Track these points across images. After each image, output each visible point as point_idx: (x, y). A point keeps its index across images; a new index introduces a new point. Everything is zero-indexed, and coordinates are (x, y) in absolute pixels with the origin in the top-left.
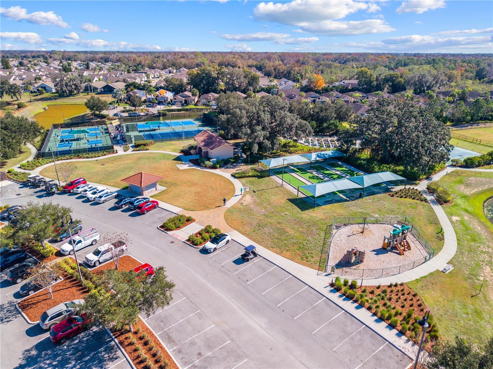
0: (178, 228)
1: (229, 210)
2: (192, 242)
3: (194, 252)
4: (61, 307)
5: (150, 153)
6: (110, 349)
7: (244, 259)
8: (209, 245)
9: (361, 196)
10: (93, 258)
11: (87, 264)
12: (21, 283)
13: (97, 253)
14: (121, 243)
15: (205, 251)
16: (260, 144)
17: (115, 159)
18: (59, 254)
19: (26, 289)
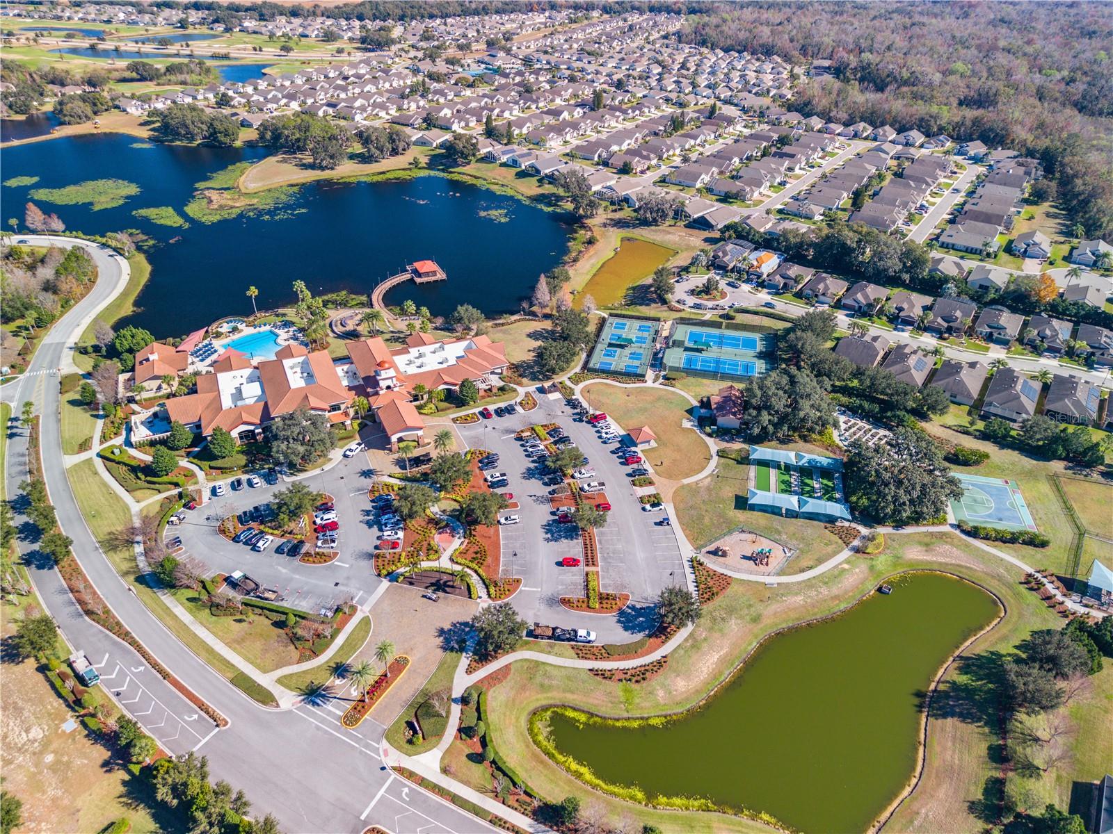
0: (641, 486)
1: (683, 487)
2: (642, 500)
3: (639, 506)
4: (565, 508)
5: (673, 392)
6: (577, 535)
7: (660, 524)
8: (648, 507)
9: (796, 517)
10: (586, 487)
11: (582, 489)
12: (553, 487)
13: (589, 485)
14: (603, 484)
15: (644, 509)
16: (764, 428)
17: (641, 390)
18: (573, 477)
19: (554, 492)
